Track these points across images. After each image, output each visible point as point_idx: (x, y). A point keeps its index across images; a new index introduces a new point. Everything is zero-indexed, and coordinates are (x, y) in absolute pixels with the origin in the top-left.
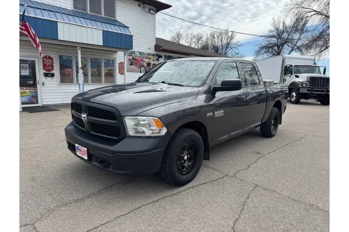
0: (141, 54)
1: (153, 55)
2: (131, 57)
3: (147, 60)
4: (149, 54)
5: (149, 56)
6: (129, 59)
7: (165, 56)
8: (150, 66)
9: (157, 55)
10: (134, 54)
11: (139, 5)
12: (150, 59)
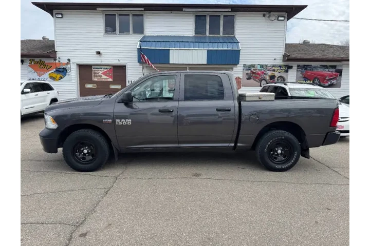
0: (263, 67)
1: (280, 66)
2: (249, 72)
3: (270, 73)
4: (274, 66)
5: (274, 68)
6: (247, 74)
7: (298, 66)
8: (274, 78)
9: (286, 66)
10: (254, 67)
11: (264, 16)
12: (274, 71)
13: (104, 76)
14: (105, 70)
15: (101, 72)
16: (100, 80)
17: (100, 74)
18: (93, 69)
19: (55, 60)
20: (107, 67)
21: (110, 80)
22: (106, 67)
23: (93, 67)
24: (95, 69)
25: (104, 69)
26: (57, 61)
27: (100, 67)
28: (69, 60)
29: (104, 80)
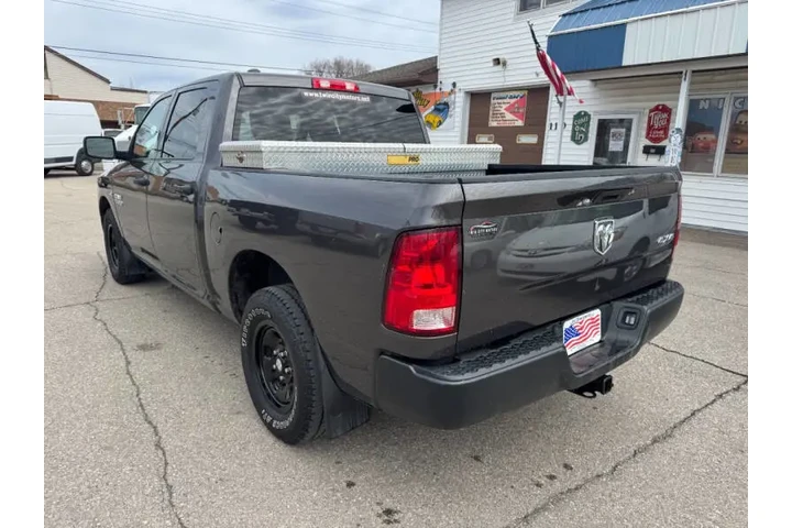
13: (509, 116)
14: (513, 101)
15: (504, 106)
16: (502, 124)
17: (503, 111)
18: (492, 101)
19: (436, 87)
20: (516, 93)
21: (520, 123)
22: (512, 93)
23: (493, 95)
24: (496, 101)
25: (511, 97)
26: (438, 90)
27: (502, 95)
28: (454, 85)
29: (507, 124)
